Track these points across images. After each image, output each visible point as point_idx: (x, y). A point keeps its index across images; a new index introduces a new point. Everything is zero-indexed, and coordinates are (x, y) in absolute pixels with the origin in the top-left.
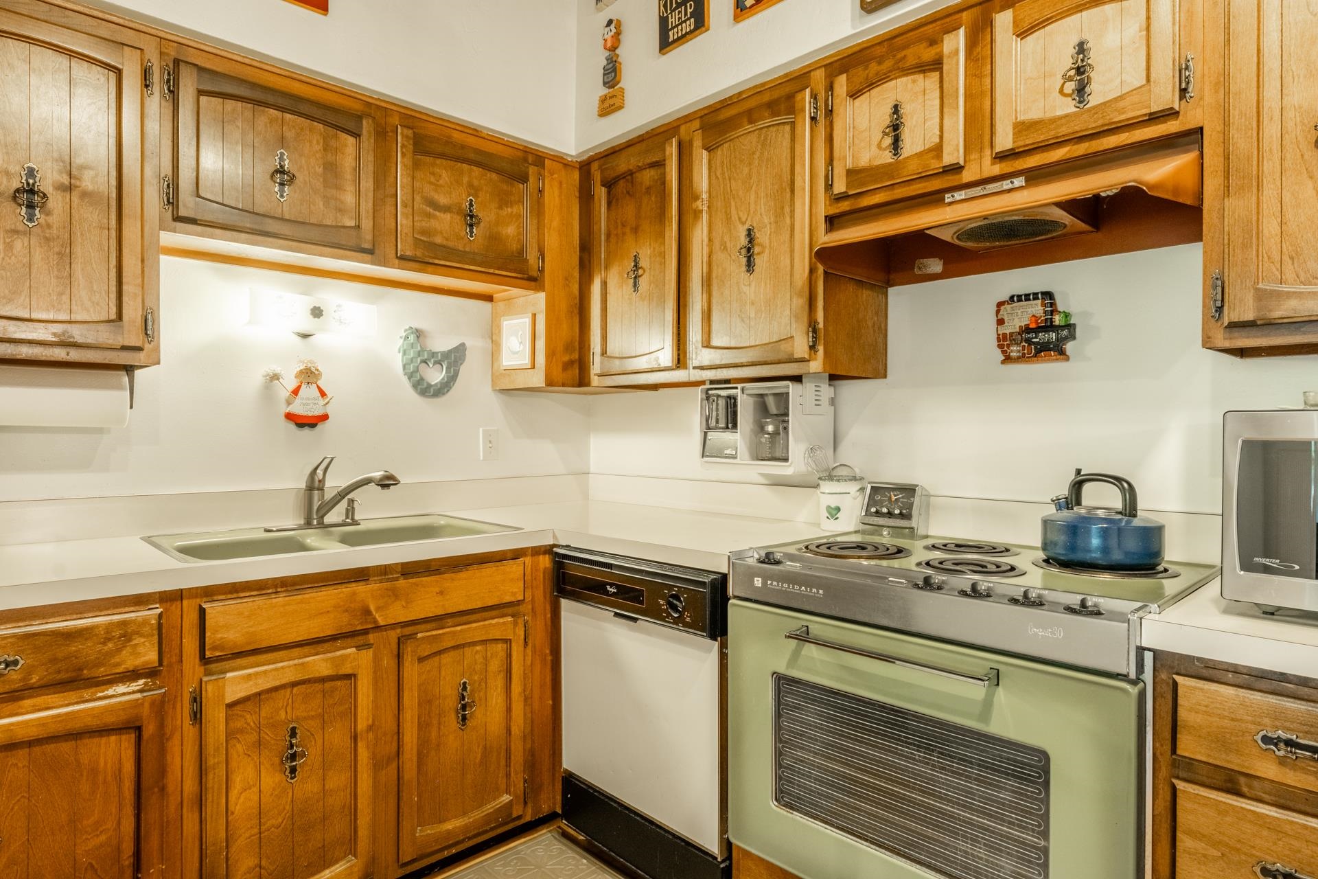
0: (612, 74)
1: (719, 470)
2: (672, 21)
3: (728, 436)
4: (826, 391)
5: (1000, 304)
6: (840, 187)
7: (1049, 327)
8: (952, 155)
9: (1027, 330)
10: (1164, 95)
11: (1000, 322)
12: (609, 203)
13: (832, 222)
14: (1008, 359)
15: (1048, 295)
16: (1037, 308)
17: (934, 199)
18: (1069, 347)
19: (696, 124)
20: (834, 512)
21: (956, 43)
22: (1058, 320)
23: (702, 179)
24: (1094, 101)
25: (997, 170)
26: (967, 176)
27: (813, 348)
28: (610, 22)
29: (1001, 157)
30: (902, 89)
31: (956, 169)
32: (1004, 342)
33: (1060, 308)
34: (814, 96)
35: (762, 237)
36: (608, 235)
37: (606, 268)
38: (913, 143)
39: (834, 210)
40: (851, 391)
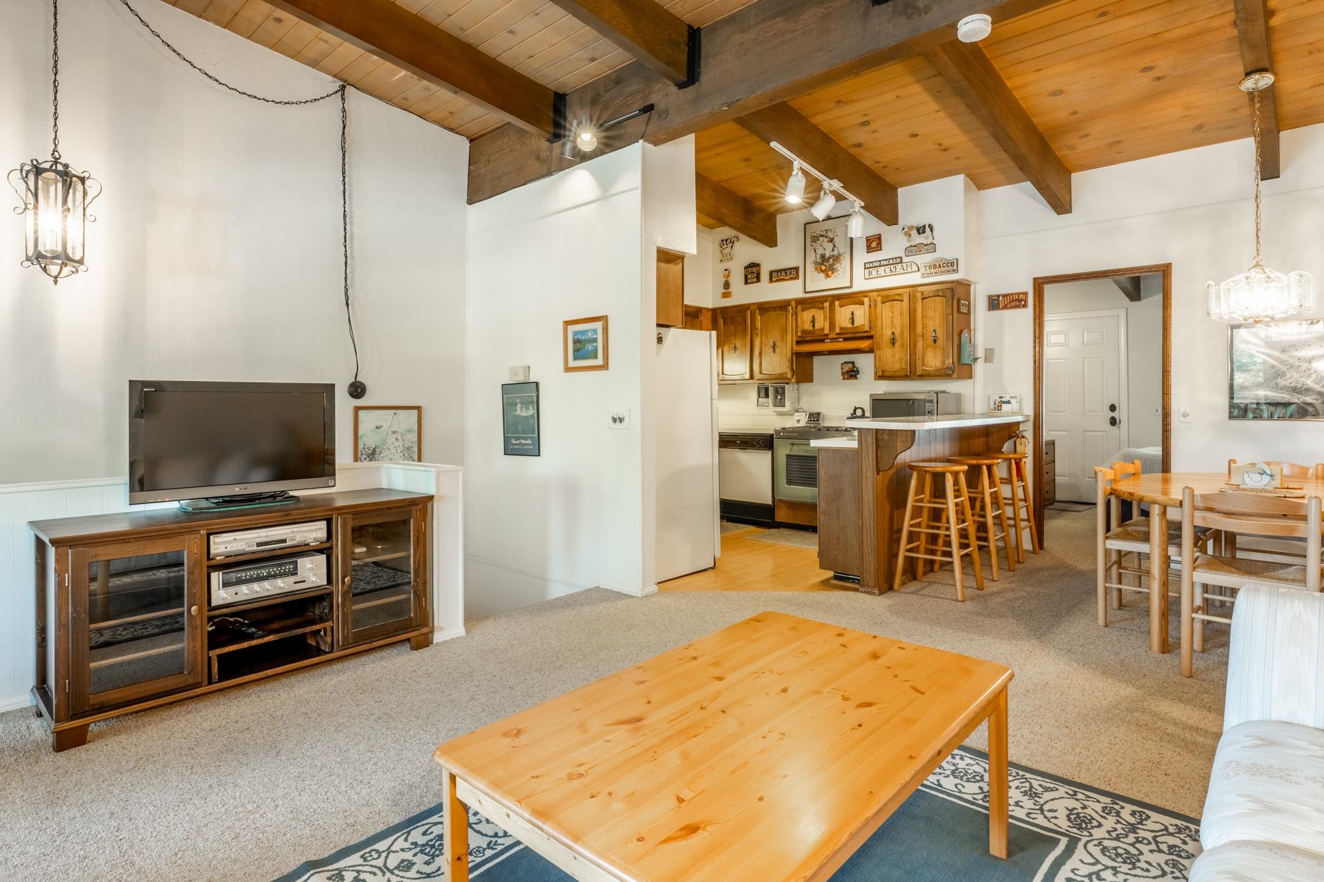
0: (727, 285)
1: (764, 411)
2: (749, 276)
3: (765, 400)
4: (796, 386)
5: (842, 364)
6: (799, 334)
7: (853, 371)
8: (826, 331)
9: (848, 371)
10: (867, 328)
11: (842, 369)
12: (724, 325)
13: (798, 343)
14: (844, 379)
15: (853, 363)
16: (850, 365)
17: (823, 341)
18: (858, 376)
19: (756, 307)
20: (798, 421)
21: (827, 305)
22: (855, 369)
23: (758, 324)
24: (855, 325)
25: (836, 336)
26: (830, 337)
27: (793, 376)
28: (726, 270)
29: (837, 334)
30: (813, 312)
31: (827, 335)
32: (843, 374)
33: (856, 366)
34: (792, 308)
35: (778, 344)
36: (724, 335)
37: (723, 346)
38: (818, 326)
39: (798, 339)
40: (804, 386)
